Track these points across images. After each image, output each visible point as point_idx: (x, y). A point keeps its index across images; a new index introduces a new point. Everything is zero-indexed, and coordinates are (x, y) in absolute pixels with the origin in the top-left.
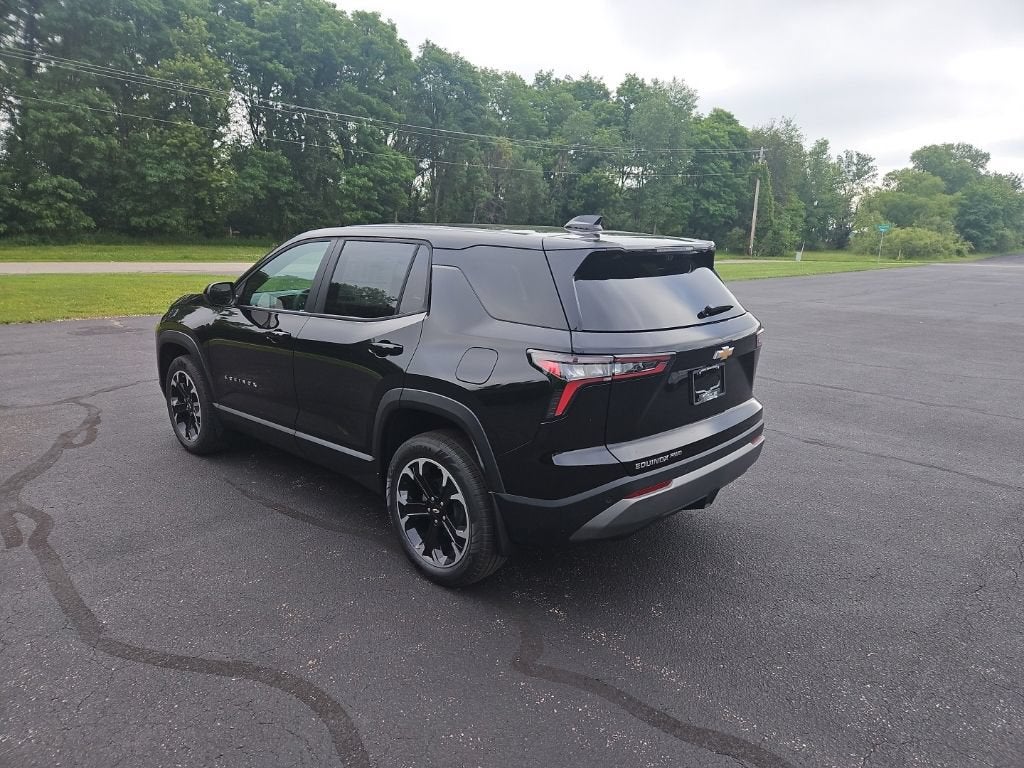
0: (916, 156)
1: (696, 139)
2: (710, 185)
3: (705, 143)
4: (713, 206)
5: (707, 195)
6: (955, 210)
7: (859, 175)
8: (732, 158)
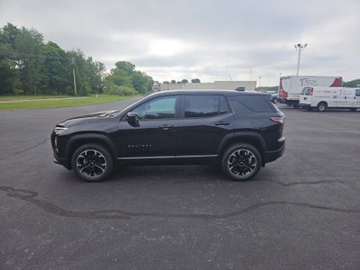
0: (117, 64)
1: (45, 52)
2: (54, 70)
3: (49, 53)
4: (58, 78)
5: (55, 74)
6: (131, 81)
7: (101, 69)
8: (61, 60)
